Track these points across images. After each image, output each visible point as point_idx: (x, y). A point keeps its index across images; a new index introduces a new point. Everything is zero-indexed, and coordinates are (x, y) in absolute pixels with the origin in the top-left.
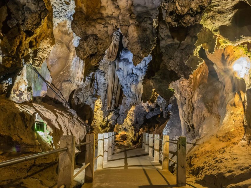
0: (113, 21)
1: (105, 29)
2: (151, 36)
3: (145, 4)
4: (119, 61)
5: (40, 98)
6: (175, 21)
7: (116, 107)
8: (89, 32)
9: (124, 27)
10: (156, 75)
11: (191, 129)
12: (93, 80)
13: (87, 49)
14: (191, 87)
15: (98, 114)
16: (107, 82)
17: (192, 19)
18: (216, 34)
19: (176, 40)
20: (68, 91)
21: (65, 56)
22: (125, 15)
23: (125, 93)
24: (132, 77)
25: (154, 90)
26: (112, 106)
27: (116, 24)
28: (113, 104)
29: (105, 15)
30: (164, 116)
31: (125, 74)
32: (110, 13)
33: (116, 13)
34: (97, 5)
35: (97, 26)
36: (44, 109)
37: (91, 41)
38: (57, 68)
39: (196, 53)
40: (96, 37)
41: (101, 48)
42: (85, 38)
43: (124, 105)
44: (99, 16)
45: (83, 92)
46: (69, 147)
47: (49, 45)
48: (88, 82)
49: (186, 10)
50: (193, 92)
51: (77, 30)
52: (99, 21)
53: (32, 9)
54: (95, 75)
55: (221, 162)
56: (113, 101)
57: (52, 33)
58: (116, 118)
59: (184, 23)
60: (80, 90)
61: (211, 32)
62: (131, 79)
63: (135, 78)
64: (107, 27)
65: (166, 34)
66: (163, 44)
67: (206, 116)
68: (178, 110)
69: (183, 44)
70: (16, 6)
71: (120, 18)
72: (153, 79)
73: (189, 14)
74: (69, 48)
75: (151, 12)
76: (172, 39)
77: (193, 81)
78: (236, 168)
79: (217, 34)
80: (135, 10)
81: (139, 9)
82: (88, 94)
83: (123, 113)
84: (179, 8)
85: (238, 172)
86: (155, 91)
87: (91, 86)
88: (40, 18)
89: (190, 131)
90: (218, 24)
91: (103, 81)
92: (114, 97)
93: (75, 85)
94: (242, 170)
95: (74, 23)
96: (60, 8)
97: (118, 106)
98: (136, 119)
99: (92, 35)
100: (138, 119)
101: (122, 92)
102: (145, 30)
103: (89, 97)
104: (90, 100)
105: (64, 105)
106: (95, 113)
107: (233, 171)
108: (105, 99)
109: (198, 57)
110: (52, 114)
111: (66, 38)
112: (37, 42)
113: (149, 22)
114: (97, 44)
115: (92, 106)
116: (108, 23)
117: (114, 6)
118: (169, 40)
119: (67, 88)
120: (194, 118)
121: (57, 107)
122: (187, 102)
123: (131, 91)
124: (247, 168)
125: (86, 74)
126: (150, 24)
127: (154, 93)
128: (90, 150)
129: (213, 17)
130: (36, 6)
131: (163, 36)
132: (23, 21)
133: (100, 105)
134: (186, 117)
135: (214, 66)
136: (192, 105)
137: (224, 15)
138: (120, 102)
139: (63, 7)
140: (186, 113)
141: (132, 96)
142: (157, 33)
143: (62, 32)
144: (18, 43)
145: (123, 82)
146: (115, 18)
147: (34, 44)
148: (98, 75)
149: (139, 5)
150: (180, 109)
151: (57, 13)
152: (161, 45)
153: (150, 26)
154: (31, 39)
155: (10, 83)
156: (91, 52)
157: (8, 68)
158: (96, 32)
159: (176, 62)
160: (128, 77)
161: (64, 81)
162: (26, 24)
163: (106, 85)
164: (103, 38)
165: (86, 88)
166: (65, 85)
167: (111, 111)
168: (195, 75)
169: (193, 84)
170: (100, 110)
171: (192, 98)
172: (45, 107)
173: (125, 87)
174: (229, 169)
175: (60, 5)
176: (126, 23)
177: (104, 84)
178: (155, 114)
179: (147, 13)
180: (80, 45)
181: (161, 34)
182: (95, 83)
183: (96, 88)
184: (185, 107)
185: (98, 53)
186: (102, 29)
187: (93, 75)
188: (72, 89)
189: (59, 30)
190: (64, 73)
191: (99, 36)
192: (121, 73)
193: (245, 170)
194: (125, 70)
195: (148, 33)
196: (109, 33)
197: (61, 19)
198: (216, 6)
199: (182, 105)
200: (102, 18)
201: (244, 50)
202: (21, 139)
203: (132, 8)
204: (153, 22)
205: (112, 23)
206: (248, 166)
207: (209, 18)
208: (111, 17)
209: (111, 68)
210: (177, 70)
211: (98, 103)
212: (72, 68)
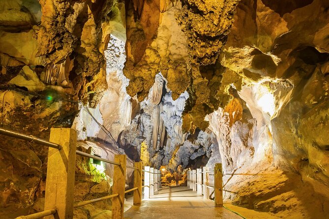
0: (156, 66)
1: (149, 72)
2: (186, 77)
3: (180, 52)
4: (163, 104)
5: (93, 138)
6: (198, 62)
7: (161, 148)
8: (137, 75)
9: (164, 71)
10: (192, 110)
11: (230, 162)
12: (139, 122)
13: (136, 88)
14: (228, 124)
15: (145, 155)
16: (152, 124)
17: (209, 60)
18: (241, 75)
19: (205, 79)
20: (117, 132)
21: (115, 100)
22: (164, 62)
23: (169, 134)
24: (175, 118)
25: (191, 122)
26: (158, 146)
27: (158, 68)
28: (158, 144)
29: (149, 62)
30: (207, 155)
31: (169, 116)
32: (153, 60)
33: (157, 60)
34: (143, 55)
35: (143, 70)
36: (97, 146)
37: (138, 82)
38: (107, 111)
39: (226, 90)
40: (142, 79)
41: (146, 87)
42: (133, 80)
43: (169, 146)
44: (144, 63)
45: (130, 133)
46: (122, 163)
47: (103, 90)
48: (135, 125)
49: (204, 55)
50: (230, 128)
51: (128, 74)
52: (144, 67)
53: (93, 60)
54: (141, 119)
55: (254, 184)
56: (158, 142)
57: (106, 80)
58: (161, 158)
59: (204, 63)
60: (128, 131)
61: (237, 73)
62: (175, 121)
63: (178, 120)
64: (150, 71)
65: (197, 75)
66: (195, 82)
67: (242, 149)
68: (218, 147)
69: (211, 82)
70: (82, 58)
71: (161, 64)
72: (190, 113)
73: (206, 57)
74: (118, 93)
75: (185, 59)
76: (202, 78)
77: (229, 118)
78: (265, 188)
79: (243, 75)
80: (172, 57)
81: (175, 57)
82: (135, 135)
83: (168, 154)
84: (199, 53)
85: (267, 191)
86: (192, 124)
87: (138, 128)
88: (99, 67)
89: (229, 164)
90: (242, 67)
91: (149, 123)
92: (159, 138)
93: (123, 126)
94: (270, 189)
95: (125, 69)
96: (112, 60)
97: (163, 147)
98: (181, 160)
99: (139, 77)
100: (183, 159)
101: (166, 132)
102: (180, 72)
103: (136, 139)
104: (137, 141)
105: (113, 145)
106: (141, 155)
107: (262, 191)
108: (150, 140)
109: (228, 94)
110: (104, 151)
111: (116, 85)
112: (93, 87)
113: (184, 66)
114: (143, 84)
115: (138, 147)
116: (151, 68)
117: (156, 55)
118: (200, 79)
119: (117, 129)
120: (232, 151)
121: (107, 146)
122: (225, 138)
123: (175, 132)
124: (275, 187)
125: (133, 117)
126: (185, 68)
127: (192, 125)
128: (138, 176)
129: (236, 62)
130: (97, 58)
131: (195, 76)
132: (87, 69)
133: (146, 146)
134: (225, 151)
135: (247, 105)
136: (229, 140)
137: (245, 59)
138: (165, 144)
139: (114, 59)
140: (225, 148)
141: (176, 136)
142: (191, 74)
143: (113, 80)
144: (80, 87)
145: (167, 124)
146: (156, 64)
147: (92, 88)
148: (144, 118)
149: (175, 54)
150: (219, 145)
151: (109, 64)
152: (194, 83)
153: (185, 69)
154: (89, 84)
155: (69, 124)
156: (138, 91)
157: (67, 112)
158: (142, 75)
159: (207, 96)
160: (172, 118)
161: (114, 123)
162: (88, 71)
163: (152, 127)
164: (148, 79)
165: (133, 129)
166: (115, 127)
167: (156, 152)
168: (231, 113)
169: (229, 121)
170: (146, 151)
171: (229, 133)
172: (97, 144)
173: (169, 128)
174: (259, 190)
175: (113, 58)
176: (165, 68)
177: (150, 126)
178: (199, 155)
179: (182, 59)
180: (129, 85)
181: (193, 75)
182: (142, 126)
183: (142, 130)
184: (223, 142)
185: (143, 92)
186: (146, 73)
187: (139, 118)
188: (121, 130)
189: (110, 78)
190: (114, 115)
191: (144, 78)
192: (165, 116)
193: (273, 189)
194: (169, 113)
195: (183, 74)
196: (153, 75)
197: (113, 69)
198: (236, 53)
199: (221, 141)
200: (146, 64)
201: (267, 88)
202: (79, 169)
203: (170, 56)
204: (187, 66)
205: (154, 67)
206: (275, 185)
207: (233, 62)
208: (153, 63)
209: (156, 112)
210: (208, 103)
211: (145, 144)
212: (121, 112)
